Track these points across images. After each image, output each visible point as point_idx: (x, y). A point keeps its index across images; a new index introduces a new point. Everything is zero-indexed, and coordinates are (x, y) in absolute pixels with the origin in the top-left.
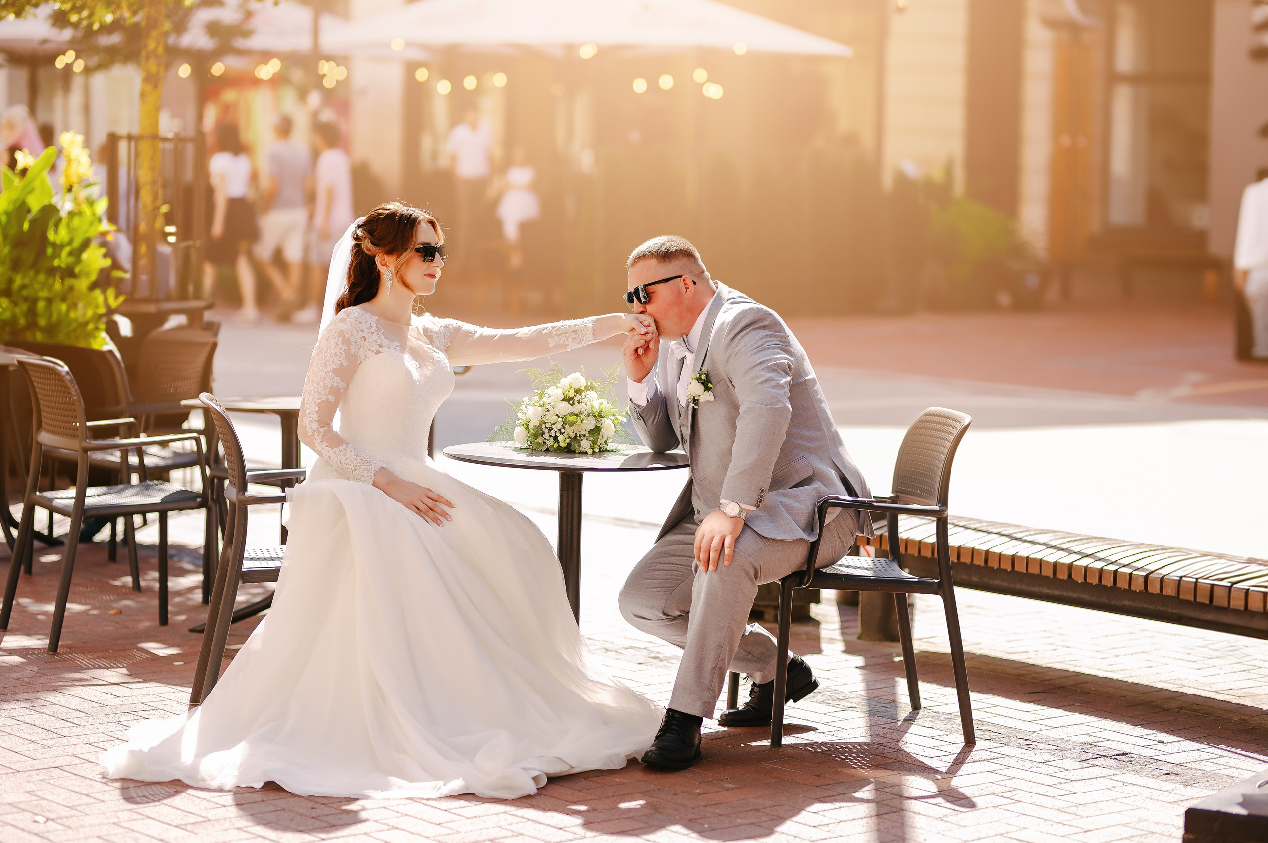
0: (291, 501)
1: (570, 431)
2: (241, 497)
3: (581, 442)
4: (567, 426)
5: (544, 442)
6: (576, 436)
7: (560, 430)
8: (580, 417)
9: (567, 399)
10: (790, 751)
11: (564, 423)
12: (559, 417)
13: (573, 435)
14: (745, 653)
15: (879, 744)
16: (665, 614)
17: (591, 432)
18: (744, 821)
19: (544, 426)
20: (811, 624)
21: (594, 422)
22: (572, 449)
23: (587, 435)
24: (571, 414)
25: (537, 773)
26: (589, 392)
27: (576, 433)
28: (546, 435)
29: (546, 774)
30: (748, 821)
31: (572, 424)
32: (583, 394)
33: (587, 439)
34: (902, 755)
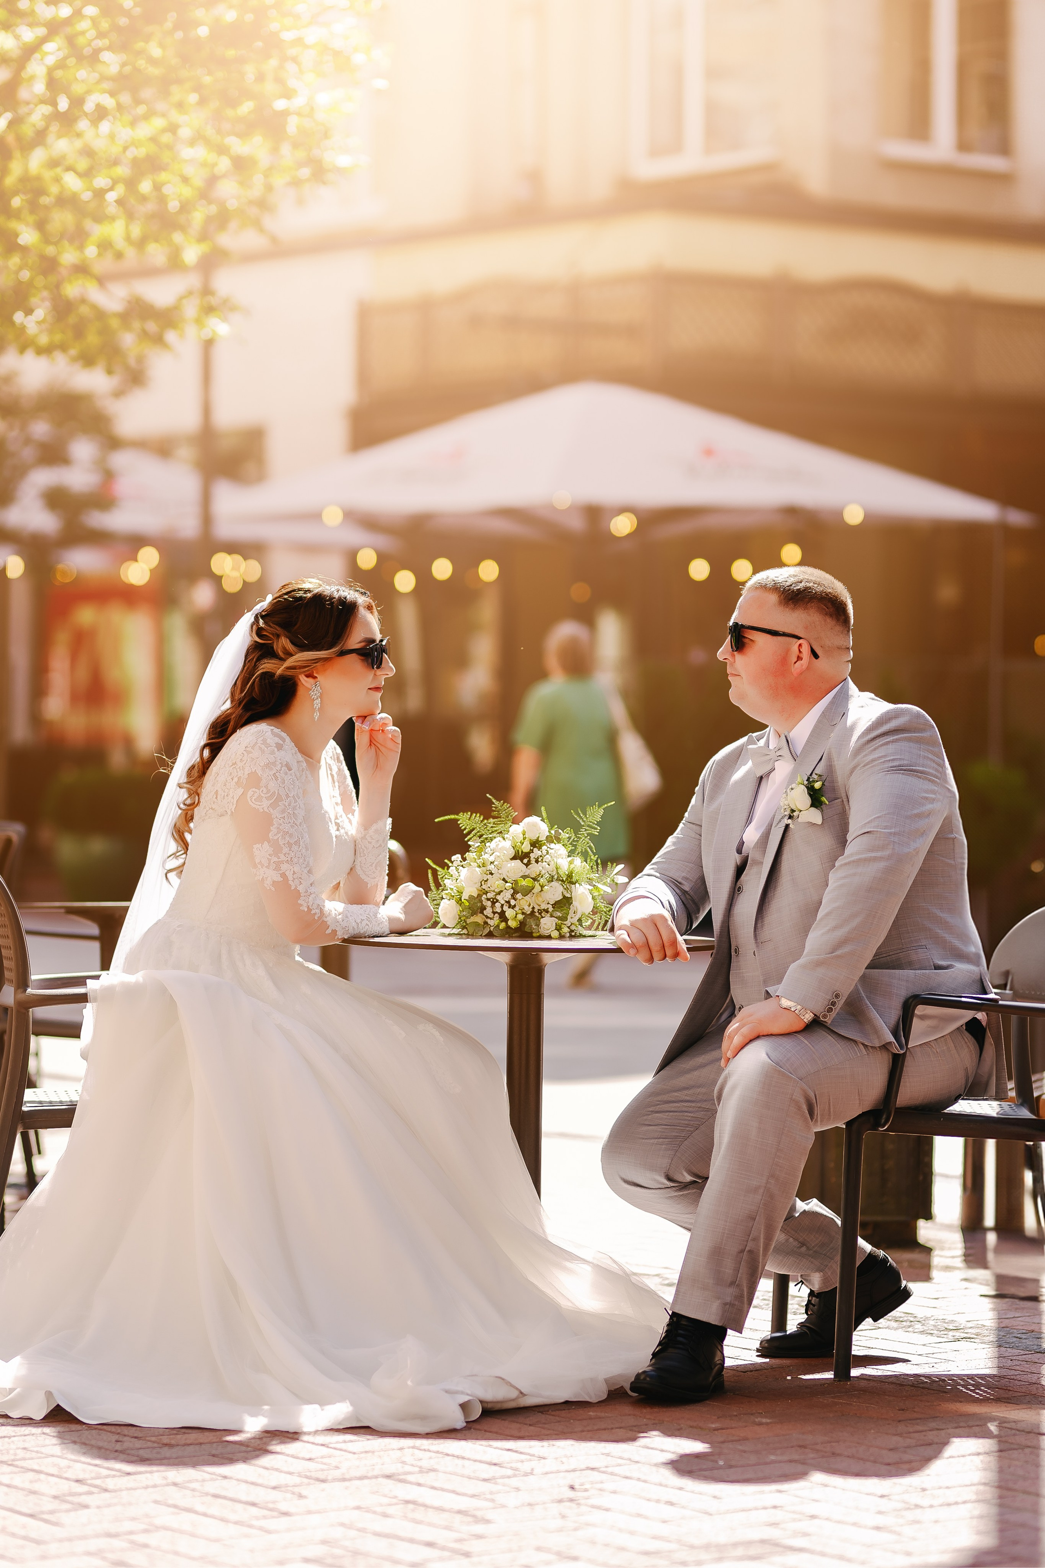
0: (95, 1000)
1: (525, 903)
2: (21, 996)
3: (542, 920)
4: (519, 896)
5: (486, 923)
6: (533, 912)
7: (508, 902)
8: (539, 881)
9: (520, 856)
10: (863, 1384)
11: (515, 892)
12: (506, 882)
13: (528, 910)
14: (796, 1243)
15: (1004, 1377)
16: (669, 1179)
17: (557, 905)
18: (780, 1458)
19: (484, 896)
20: (917, 1250)
21: (561, 889)
22: (527, 929)
23: (551, 909)
24: (524, 877)
25: (466, 1398)
26: (552, 846)
27: (533, 908)
28: (488, 912)
29: (481, 1402)
30: (785, 1458)
31: (527, 891)
32: (544, 848)
33: (552, 916)
34: (1037, 1389)
